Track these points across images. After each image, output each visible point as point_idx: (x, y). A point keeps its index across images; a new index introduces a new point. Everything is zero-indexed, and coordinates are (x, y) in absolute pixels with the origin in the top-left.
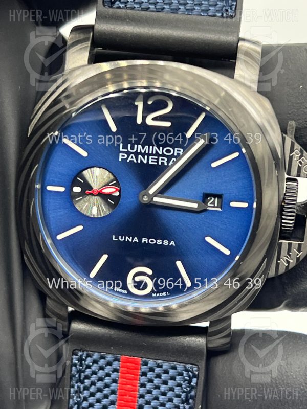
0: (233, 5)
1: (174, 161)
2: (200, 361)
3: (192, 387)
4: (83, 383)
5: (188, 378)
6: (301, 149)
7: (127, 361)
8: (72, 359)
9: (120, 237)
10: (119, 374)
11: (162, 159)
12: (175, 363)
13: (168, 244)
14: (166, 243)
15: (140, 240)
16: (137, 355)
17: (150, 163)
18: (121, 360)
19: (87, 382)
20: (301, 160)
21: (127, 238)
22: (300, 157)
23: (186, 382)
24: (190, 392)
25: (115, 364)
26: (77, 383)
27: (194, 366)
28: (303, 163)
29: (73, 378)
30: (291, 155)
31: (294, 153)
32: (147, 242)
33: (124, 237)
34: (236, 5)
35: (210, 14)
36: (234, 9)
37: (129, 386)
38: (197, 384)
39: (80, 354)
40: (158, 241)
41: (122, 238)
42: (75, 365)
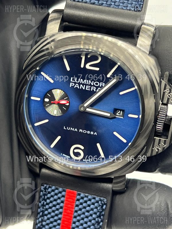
0: (141, 4)
1: (99, 89)
2: (108, 197)
3: (103, 210)
4: (46, 201)
5: (101, 205)
6: (170, 89)
7: (69, 192)
8: (41, 188)
9: (68, 127)
10: (65, 198)
11: (93, 88)
12: (95, 196)
13: (93, 134)
14: (92, 133)
15: (78, 130)
16: (75, 190)
17: (87, 89)
18: (66, 191)
19: (48, 201)
20: (169, 94)
21: (71, 128)
22: (169, 93)
23: (100, 207)
24: (102, 212)
25: (63, 193)
26: (43, 201)
27: (105, 199)
28: (171, 96)
29: (41, 198)
30: (164, 91)
31: (166, 90)
32: (82, 132)
33: (70, 128)
34: (143, 5)
35: (128, 9)
36: (141, 7)
37: (69, 205)
38: (106, 208)
39: (45, 185)
40: (88, 132)
41: (69, 128)
42: (42, 191)
